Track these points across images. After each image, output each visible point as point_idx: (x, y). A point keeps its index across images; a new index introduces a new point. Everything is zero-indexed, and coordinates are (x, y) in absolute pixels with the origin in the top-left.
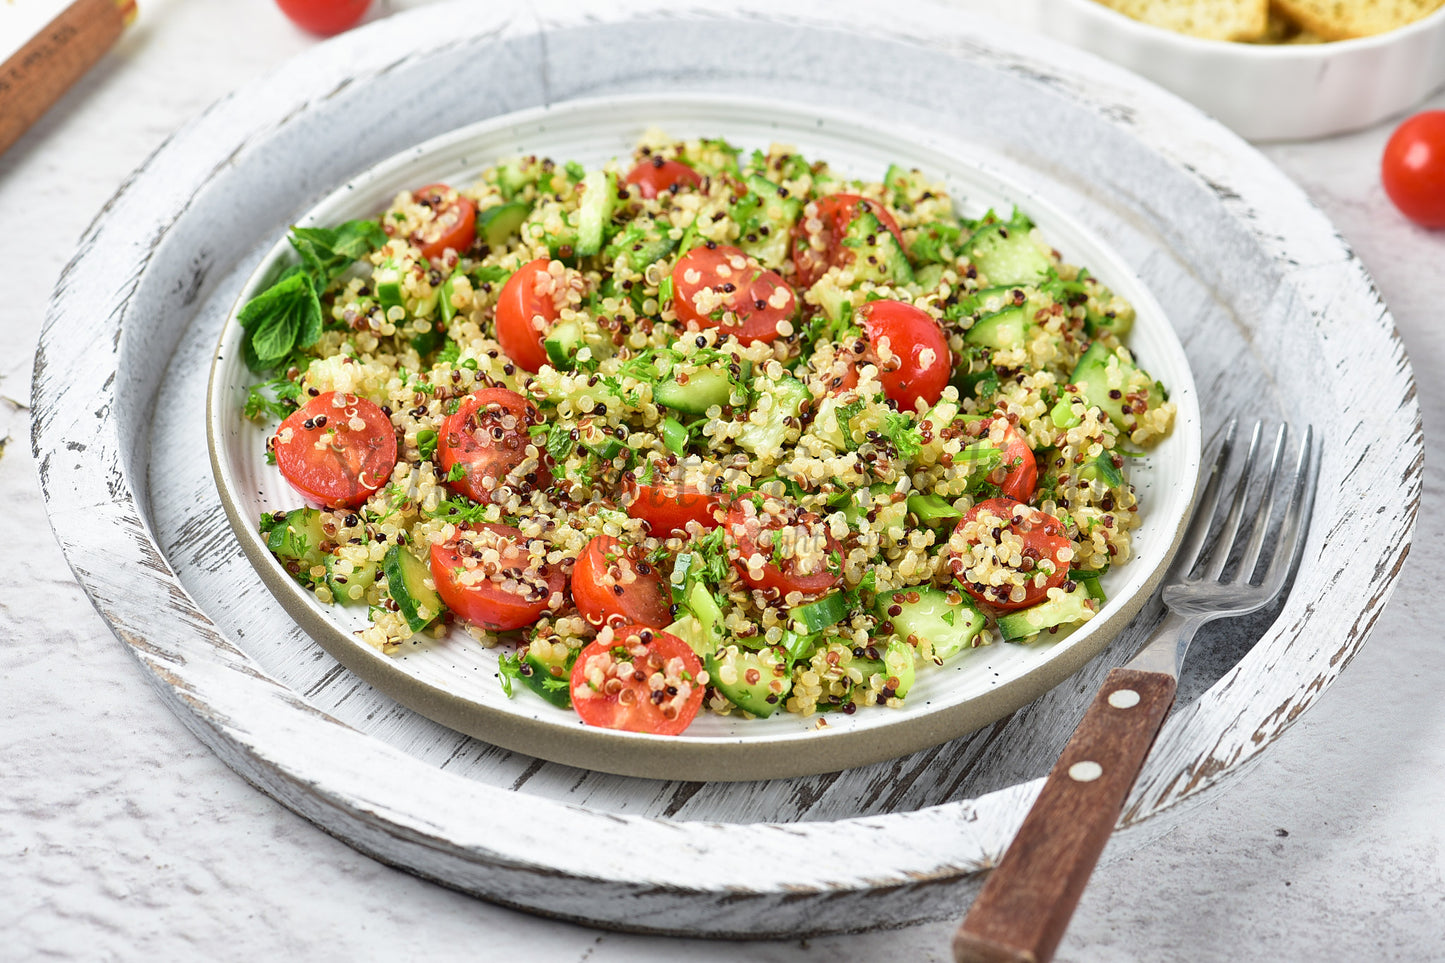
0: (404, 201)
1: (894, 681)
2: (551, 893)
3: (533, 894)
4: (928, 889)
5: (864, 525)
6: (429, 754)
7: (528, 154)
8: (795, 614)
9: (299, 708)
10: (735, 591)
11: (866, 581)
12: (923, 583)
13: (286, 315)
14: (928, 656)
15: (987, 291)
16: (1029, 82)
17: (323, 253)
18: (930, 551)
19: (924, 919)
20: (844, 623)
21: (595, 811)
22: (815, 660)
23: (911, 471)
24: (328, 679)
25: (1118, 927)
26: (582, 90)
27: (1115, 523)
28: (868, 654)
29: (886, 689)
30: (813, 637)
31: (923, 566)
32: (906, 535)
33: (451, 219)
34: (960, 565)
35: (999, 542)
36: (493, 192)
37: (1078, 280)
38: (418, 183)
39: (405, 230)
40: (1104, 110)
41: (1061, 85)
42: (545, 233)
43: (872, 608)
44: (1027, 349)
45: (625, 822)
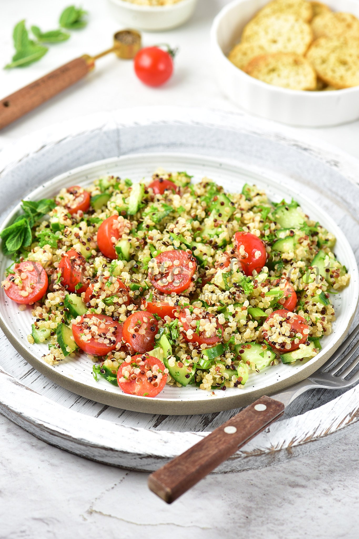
0: (63, 192)
1: (241, 378)
2: (109, 457)
3: (102, 457)
4: (251, 458)
5: (231, 319)
6: (66, 402)
7: (111, 175)
8: (204, 352)
9: (17, 385)
10: (182, 343)
11: (231, 340)
12: (253, 341)
13: (19, 234)
14: (254, 369)
15: (281, 230)
16: (300, 151)
17: (33, 211)
18: (256, 329)
19: (249, 469)
20: (223, 356)
21: (126, 426)
22: (211, 370)
23: (249, 299)
24: (29, 373)
25: (322, 473)
26: (133, 150)
27: (326, 319)
28: (231, 367)
29: (237, 381)
30: (211, 361)
31: (253, 335)
32: (247, 323)
33: (81, 199)
34: (267, 334)
35: (281, 326)
36: (97, 189)
37: (315, 226)
38: (69, 185)
39: (63, 203)
40: (328, 162)
41: (312, 152)
42: (116, 206)
43: (233, 350)
44: (295, 253)
45: (137, 430)
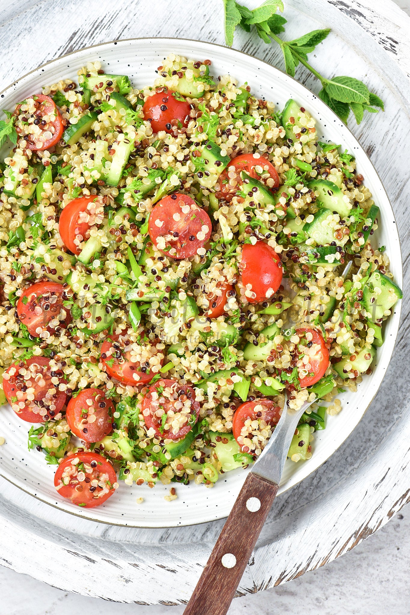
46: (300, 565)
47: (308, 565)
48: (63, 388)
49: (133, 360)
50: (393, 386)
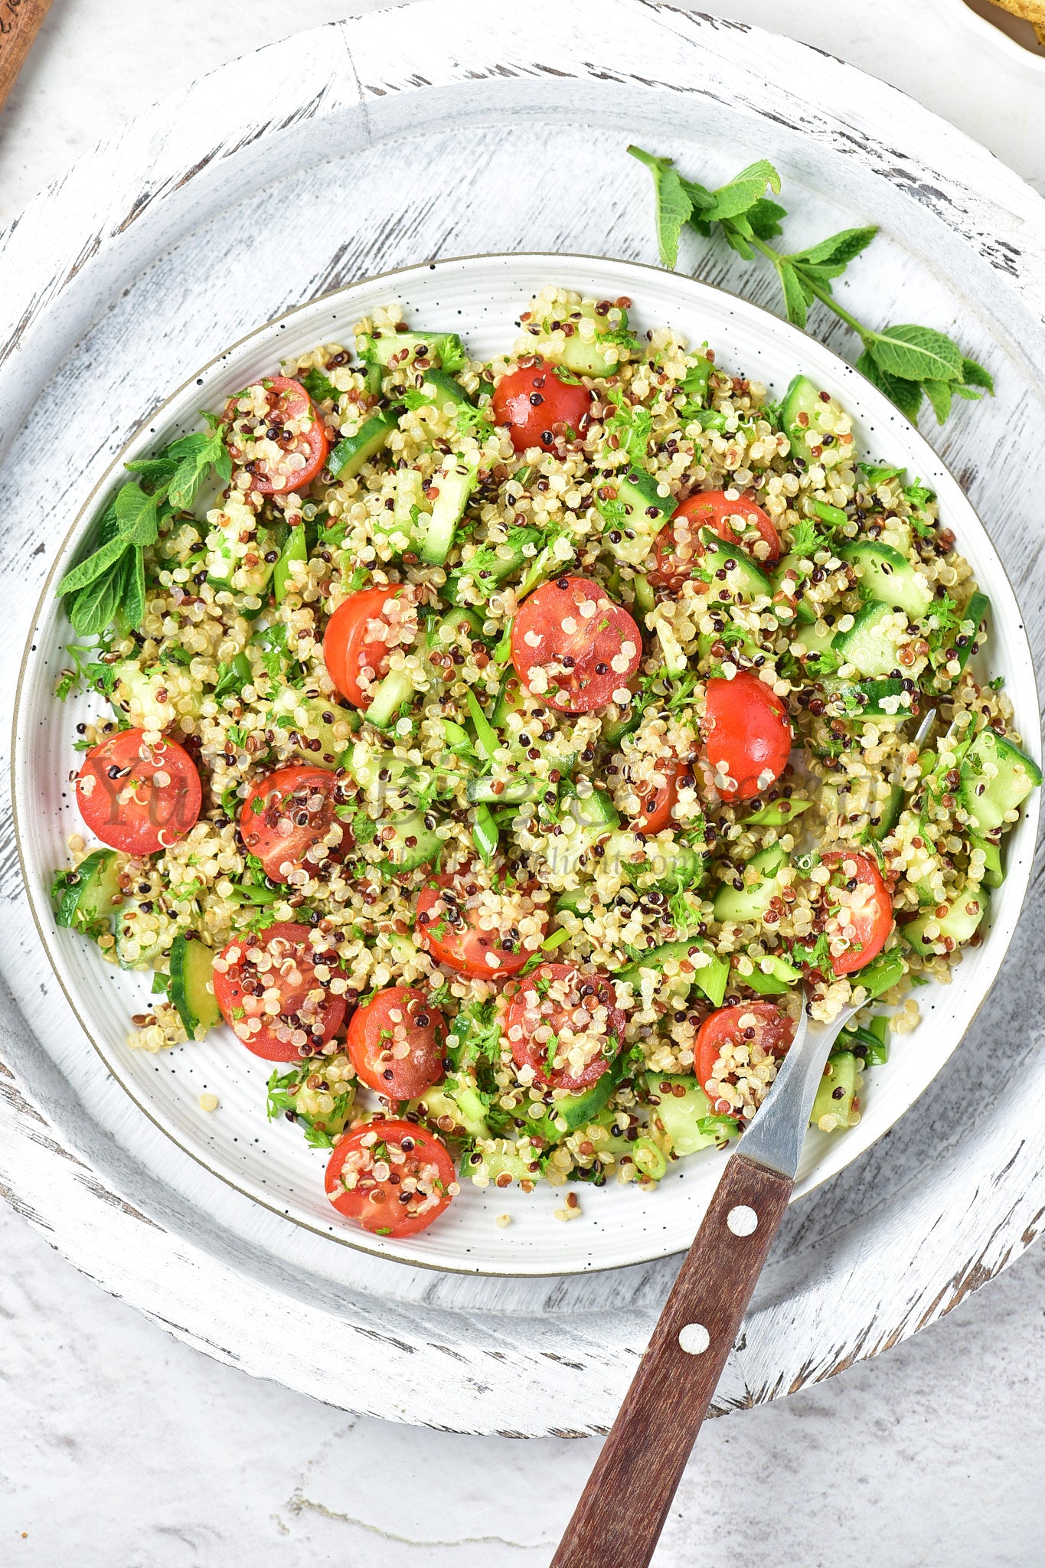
9: (100, 1196)
45: (411, 1350)
46: (842, 1348)
47: (859, 1347)
48: (339, 987)
49: (486, 926)
50: (1027, 972)
